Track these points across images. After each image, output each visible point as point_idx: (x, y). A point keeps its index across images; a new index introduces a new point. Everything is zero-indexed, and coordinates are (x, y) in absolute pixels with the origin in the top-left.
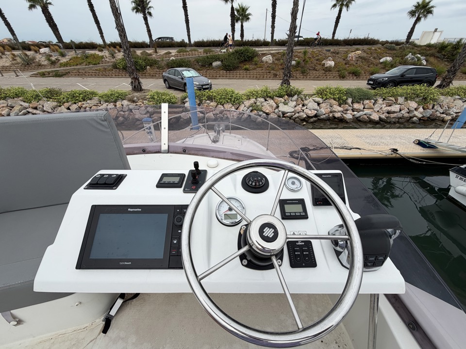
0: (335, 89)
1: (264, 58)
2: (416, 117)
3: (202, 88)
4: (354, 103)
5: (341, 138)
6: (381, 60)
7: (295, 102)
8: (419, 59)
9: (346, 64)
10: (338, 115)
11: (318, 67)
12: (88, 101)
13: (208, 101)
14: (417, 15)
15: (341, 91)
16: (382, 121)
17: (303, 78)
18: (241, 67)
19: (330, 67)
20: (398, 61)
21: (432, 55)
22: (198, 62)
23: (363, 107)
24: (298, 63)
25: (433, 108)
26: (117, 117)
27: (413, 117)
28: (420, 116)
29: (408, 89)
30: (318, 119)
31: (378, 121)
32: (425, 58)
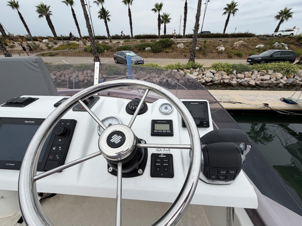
0: (225, 64)
1: (178, 45)
2: (282, 83)
3: (137, 63)
4: (238, 73)
5: (228, 96)
6: (257, 47)
7: (198, 72)
8: (283, 46)
9: (232, 49)
10: (226, 81)
11: (214, 51)
12: (67, 70)
13: (140, 71)
14: (281, 18)
15: (228, 66)
16: (258, 86)
17: (204, 57)
18: (163, 51)
19: (222, 51)
20: (268, 47)
21: (292, 43)
22: (136, 48)
23: (244, 76)
24: (201, 49)
25: (294, 77)
26: (84, 80)
27: (280, 83)
28: (285, 82)
29: (275, 65)
30: (213, 84)
31: (254, 85)
32: (287, 45)
